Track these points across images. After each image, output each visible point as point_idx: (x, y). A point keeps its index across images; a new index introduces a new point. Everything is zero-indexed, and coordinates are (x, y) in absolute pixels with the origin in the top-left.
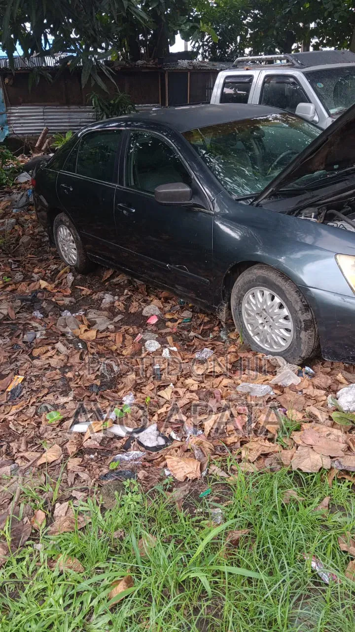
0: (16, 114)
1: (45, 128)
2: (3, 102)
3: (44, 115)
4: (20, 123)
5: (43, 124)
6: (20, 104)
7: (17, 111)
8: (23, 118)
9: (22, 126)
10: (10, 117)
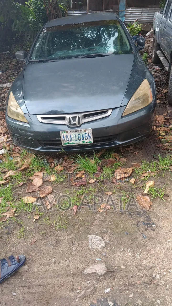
0: (130, 12)
1: (136, 19)
2: (125, 5)
3: (142, 13)
4: (130, 16)
5: (141, 17)
6: (132, 7)
7: (130, 10)
8: (132, 13)
9: (131, 18)
10: (126, 13)
